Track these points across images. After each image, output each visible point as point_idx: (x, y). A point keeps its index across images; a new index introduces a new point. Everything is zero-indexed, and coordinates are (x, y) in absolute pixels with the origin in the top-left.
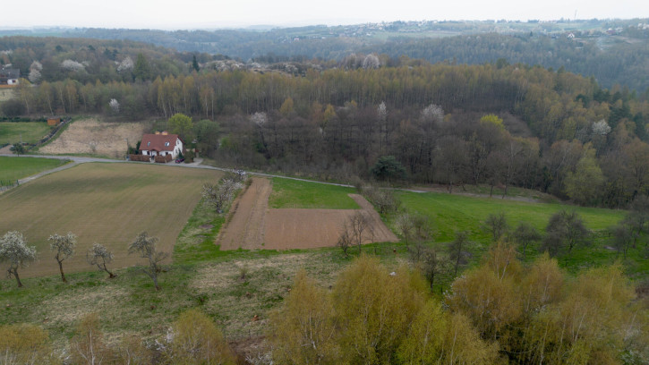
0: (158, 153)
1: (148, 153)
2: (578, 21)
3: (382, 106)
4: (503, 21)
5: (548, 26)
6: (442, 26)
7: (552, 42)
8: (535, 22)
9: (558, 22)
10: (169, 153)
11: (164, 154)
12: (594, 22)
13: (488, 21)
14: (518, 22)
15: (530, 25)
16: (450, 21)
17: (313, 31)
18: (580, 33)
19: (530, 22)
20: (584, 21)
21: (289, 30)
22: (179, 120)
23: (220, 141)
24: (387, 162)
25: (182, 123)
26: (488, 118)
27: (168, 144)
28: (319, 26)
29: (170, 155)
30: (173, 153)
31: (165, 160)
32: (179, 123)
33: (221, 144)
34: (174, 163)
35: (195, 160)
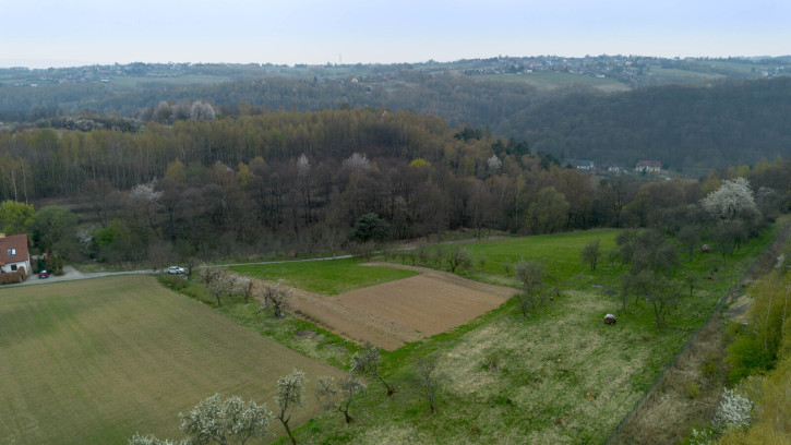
2: (344, 66)
3: (303, 160)
4: (268, 65)
5: (317, 70)
6: (202, 69)
7: (341, 87)
8: (302, 66)
9: (326, 67)
10: (19, 266)
11: (8, 269)
12: (359, 66)
13: (252, 64)
14: (285, 66)
15: (300, 69)
16: (208, 65)
17: (10, 76)
18: (361, 78)
19: (297, 66)
20: (349, 66)
22: (13, 211)
23: (85, 234)
24: (373, 221)
25: (19, 215)
26: (418, 163)
27: (14, 252)
28: (13, 69)
29: (22, 268)
30: (25, 265)
31: (17, 278)
32: (15, 215)
33: (89, 239)
34: (34, 279)
35: (64, 269)
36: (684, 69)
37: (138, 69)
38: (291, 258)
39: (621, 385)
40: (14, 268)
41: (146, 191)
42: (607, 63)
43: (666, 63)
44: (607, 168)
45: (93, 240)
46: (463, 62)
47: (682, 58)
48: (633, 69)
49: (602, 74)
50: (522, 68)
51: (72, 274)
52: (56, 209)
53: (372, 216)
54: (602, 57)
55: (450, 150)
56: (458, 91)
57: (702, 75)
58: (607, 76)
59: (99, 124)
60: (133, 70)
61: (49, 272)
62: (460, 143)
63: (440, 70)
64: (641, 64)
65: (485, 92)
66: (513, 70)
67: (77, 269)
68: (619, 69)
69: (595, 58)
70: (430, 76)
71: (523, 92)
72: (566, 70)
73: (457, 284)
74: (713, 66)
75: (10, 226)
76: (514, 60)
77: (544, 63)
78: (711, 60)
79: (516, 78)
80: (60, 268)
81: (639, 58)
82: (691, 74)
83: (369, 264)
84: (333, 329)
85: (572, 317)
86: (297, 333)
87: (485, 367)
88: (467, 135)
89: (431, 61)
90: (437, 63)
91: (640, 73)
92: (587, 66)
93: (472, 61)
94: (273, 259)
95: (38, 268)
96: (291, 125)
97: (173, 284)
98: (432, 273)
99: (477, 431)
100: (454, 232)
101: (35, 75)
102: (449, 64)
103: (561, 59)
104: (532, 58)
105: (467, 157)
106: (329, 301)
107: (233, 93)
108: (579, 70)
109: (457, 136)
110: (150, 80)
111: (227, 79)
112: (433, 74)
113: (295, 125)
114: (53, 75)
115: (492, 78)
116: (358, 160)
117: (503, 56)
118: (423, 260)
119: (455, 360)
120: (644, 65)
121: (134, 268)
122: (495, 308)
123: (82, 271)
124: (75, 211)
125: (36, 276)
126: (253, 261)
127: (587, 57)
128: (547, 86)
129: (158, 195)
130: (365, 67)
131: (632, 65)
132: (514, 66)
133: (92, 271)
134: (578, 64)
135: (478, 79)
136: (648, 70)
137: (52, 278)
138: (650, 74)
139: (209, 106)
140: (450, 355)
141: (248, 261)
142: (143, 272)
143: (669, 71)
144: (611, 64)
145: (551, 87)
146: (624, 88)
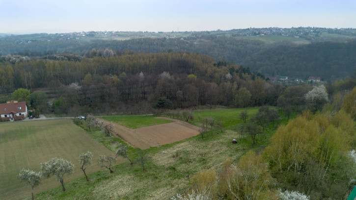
0: (13, 115)
1: (6, 116)
2: (180, 32)
3: (141, 74)
4: (147, 32)
5: (169, 34)
6: (118, 34)
7: (176, 42)
8: (161, 32)
9: (171, 33)
10: (22, 113)
11: (18, 115)
12: (186, 33)
13: (140, 32)
14: (154, 32)
15: (160, 34)
16: (121, 32)
17: (39, 37)
18: (185, 38)
19: (159, 33)
21: (21, 36)
22: (22, 92)
23: (51, 103)
24: (164, 100)
25: (24, 94)
26: (191, 76)
27: (20, 108)
28: (42, 34)
29: (23, 115)
30: (25, 114)
31: (21, 118)
32: (23, 94)
33: (52, 104)
34: (27, 119)
35: (40, 116)
36: (339, 33)
37: (92, 34)
38: (129, 114)
39: (222, 165)
40: (20, 114)
41: (75, 86)
42: (301, 30)
43: (330, 31)
44: (294, 80)
45: (53, 104)
46: (234, 30)
47: (338, 29)
48: (313, 33)
49: (297, 36)
50: (259, 34)
51: (43, 117)
52: (40, 92)
53: (164, 98)
54: (299, 28)
55: (209, 70)
56: (228, 44)
57: (347, 37)
58: (300, 37)
59: (66, 58)
60: (90, 34)
61: (33, 117)
62: (214, 68)
63: (222, 34)
64: (318, 31)
65: (241, 44)
66: (255, 34)
67: (45, 116)
68: (306, 34)
69: (296, 29)
70: (216, 37)
71: (258, 45)
72: (280, 34)
73: (186, 126)
74: (353, 32)
75: (20, 98)
76: (257, 29)
77: (271, 31)
78: (354, 29)
79: (256, 38)
80: (39, 115)
81: (317, 28)
82: (342, 36)
83: (158, 118)
84: (126, 141)
85: (221, 140)
86: (112, 142)
87: (174, 157)
88: (219, 64)
89: (219, 30)
90: (222, 31)
91: (317, 36)
92: (292, 32)
93: (237, 30)
94: (122, 115)
95: (30, 114)
96: (142, 59)
97: (77, 123)
98: (178, 121)
99: (156, 178)
100: (203, 106)
101: (50, 37)
102: (227, 31)
103: (280, 29)
104: (266, 28)
105: (217, 74)
106: (131, 131)
107: (129, 45)
108: (286, 34)
109: (215, 65)
110: (96, 39)
111: (128, 39)
112: (218, 36)
113: (144, 59)
114: (57, 37)
115: (245, 38)
116: (165, 75)
117: (252, 28)
118: (178, 117)
119: (164, 153)
120: (319, 32)
121: (66, 116)
122: (194, 136)
123: (47, 117)
124: (47, 93)
125: (28, 118)
126: (114, 115)
127: (293, 28)
128: (270, 42)
129: (79, 87)
130: (189, 33)
131: (313, 32)
132: (256, 32)
133: (50, 117)
134: (287, 31)
135: (238, 38)
136: (321, 34)
137: (34, 119)
138: (322, 36)
139: (111, 51)
140: (163, 152)
141: (112, 115)
142: (70, 118)
143: (331, 35)
144: (303, 31)
145: (272, 42)
146: (307, 42)
